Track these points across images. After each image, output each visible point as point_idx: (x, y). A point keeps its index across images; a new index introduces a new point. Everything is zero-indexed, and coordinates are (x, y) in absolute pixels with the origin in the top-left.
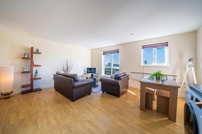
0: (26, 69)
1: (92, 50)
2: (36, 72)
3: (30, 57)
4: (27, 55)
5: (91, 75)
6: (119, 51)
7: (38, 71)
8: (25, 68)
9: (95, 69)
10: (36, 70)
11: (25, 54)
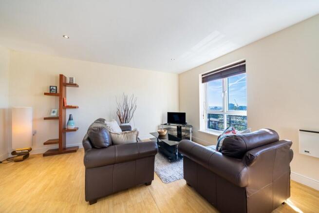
0: (54, 112)
1: (179, 75)
2: (70, 119)
3: (58, 91)
4: (55, 88)
5: (176, 127)
6: (245, 65)
7: (73, 117)
8: (53, 110)
9: (184, 115)
10: (70, 115)
11: (51, 87)
